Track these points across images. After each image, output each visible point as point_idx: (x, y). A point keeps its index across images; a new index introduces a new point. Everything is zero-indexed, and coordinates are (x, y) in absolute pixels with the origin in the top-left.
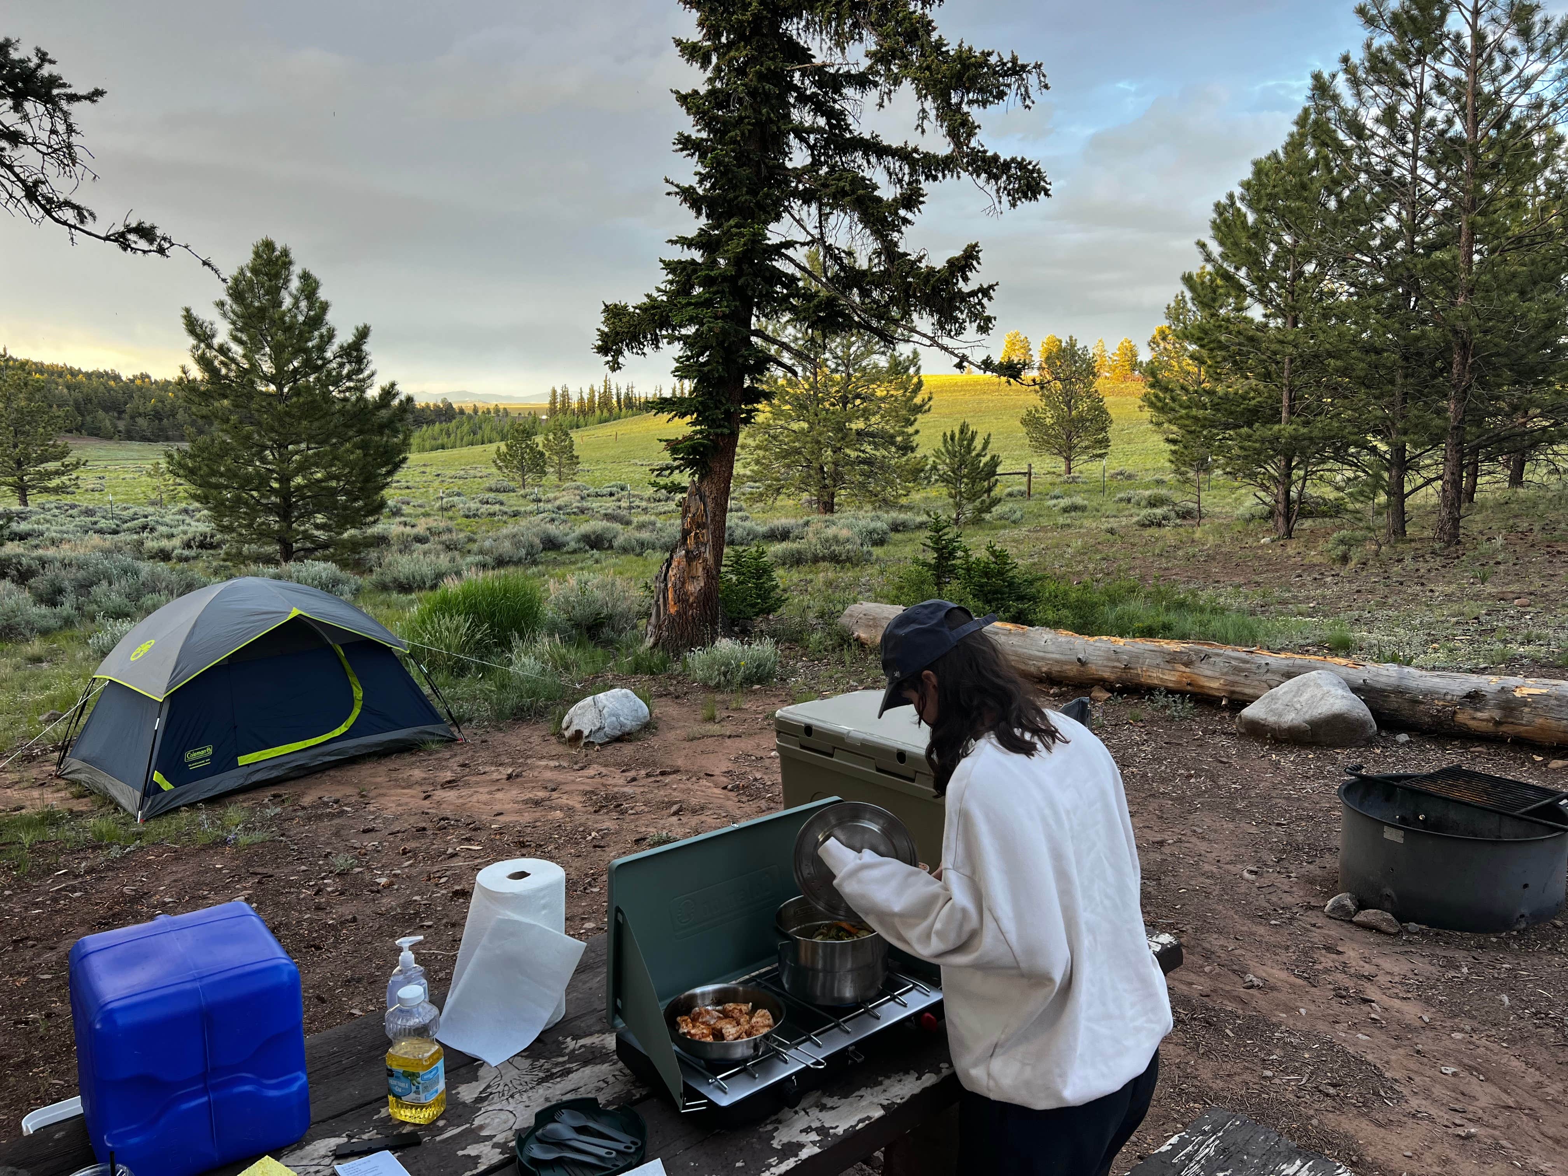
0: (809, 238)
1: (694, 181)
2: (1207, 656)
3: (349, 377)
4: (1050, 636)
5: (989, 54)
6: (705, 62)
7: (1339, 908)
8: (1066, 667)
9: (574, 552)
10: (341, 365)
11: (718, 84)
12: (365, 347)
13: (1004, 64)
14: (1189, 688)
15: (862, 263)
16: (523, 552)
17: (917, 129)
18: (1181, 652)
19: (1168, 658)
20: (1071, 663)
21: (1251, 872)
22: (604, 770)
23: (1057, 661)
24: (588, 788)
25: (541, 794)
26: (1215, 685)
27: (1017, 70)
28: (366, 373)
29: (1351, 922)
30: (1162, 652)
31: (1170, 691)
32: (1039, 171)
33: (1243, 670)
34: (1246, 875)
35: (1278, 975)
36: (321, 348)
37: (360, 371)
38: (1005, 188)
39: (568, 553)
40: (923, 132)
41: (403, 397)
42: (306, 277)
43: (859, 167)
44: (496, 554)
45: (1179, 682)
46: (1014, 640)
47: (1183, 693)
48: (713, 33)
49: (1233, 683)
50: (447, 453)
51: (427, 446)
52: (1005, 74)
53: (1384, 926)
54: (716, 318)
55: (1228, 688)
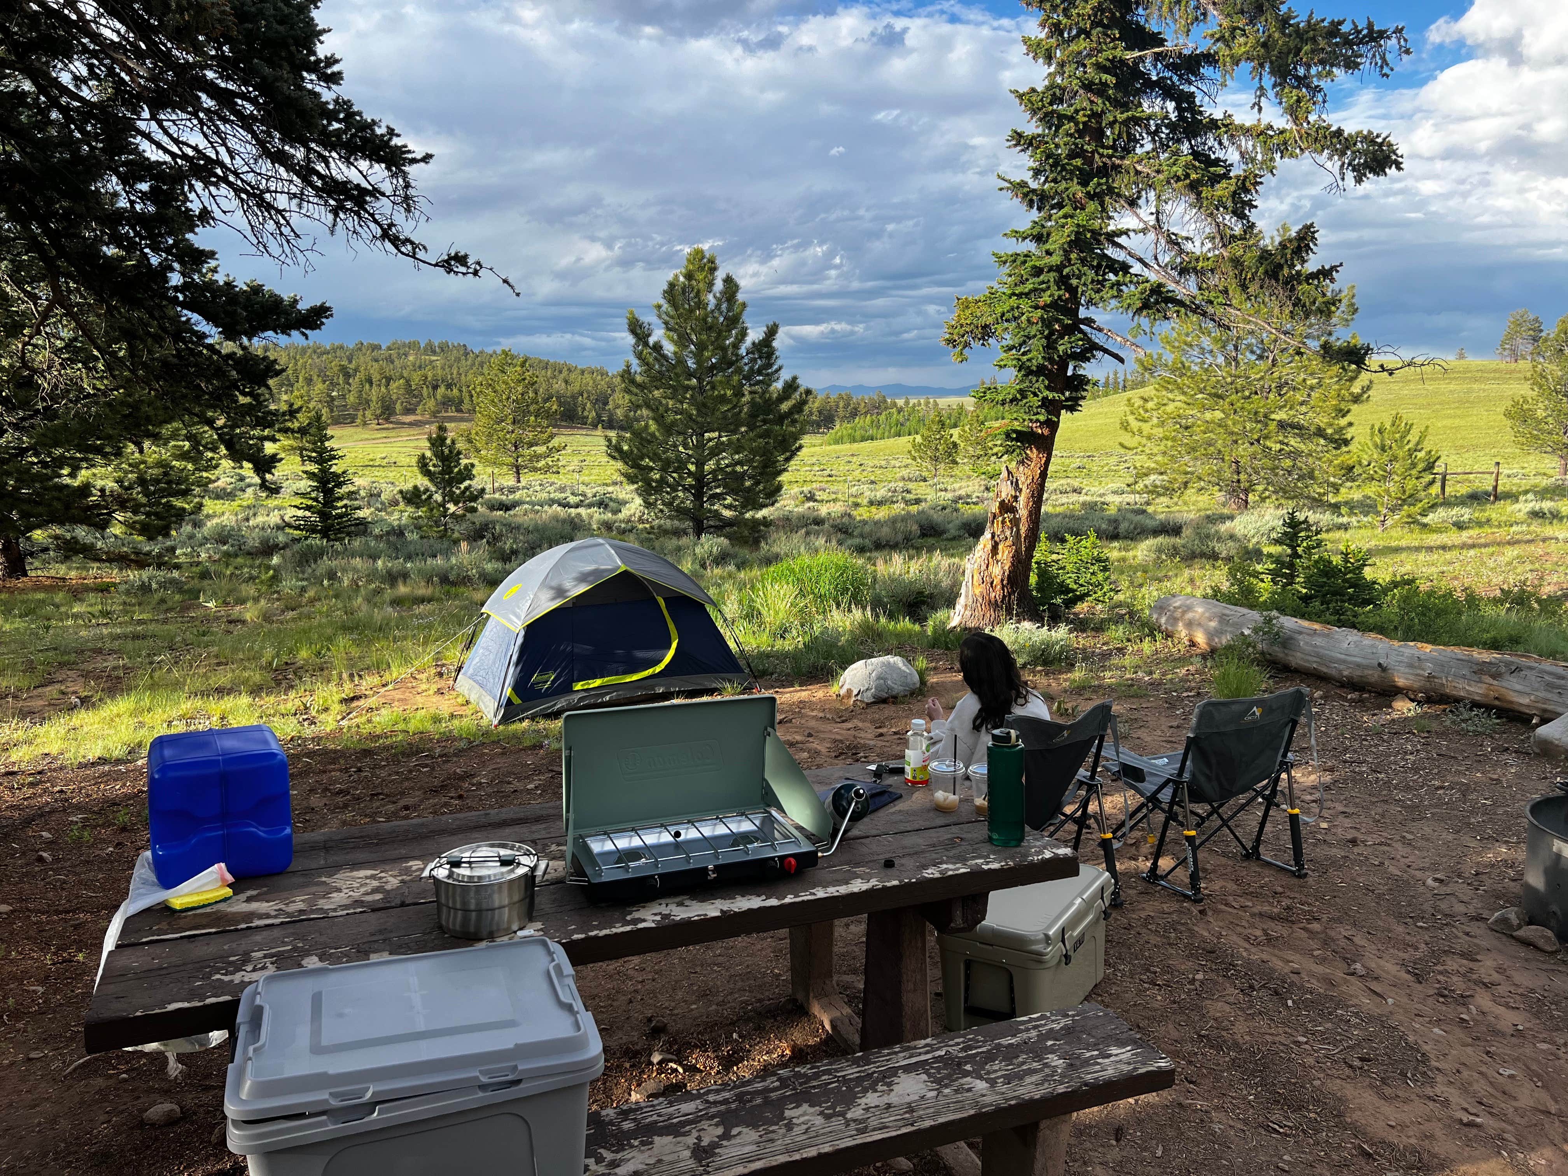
0: (1142, 226)
1: (1028, 177)
2: (1518, 669)
3: (759, 372)
4: (1355, 638)
5: (1340, 23)
6: (1049, 57)
7: (1504, 920)
8: (1366, 672)
9: (954, 538)
10: (754, 360)
11: (1059, 80)
12: (775, 344)
13: (1360, 32)
14: (1497, 703)
15: (1195, 248)
16: (900, 537)
17: (1252, 107)
18: (1490, 663)
19: (1475, 668)
20: (1373, 668)
21: (1436, 880)
22: (860, 725)
23: (1359, 665)
24: (838, 737)
25: (798, 738)
26: (1525, 701)
27: (1375, 36)
28: (775, 367)
29: (1512, 937)
30: (1470, 661)
31: (1475, 705)
32: (1390, 145)
33: (1559, 687)
34: (1430, 882)
35: (1390, 967)
36: (736, 346)
37: (770, 365)
38: (1350, 164)
39: (948, 539)
40: (1260, 109)
41: (802, 389)
42: (728, 280)
43: (1210, 149)
44: (874, 538)
45: (1486, 696)
46: (1319, 641)
47: (1488, 708)
48: (1057, 29)
49: (1546, 701)
50: (875, 443)
51: (858, 437)
52: (1361, 42)
53: (1541, 943)
54: (1036, 307)
55: (1540, 705)
